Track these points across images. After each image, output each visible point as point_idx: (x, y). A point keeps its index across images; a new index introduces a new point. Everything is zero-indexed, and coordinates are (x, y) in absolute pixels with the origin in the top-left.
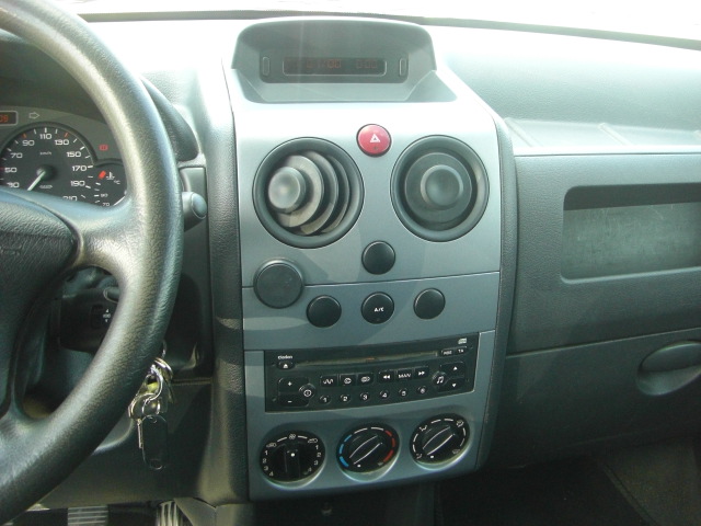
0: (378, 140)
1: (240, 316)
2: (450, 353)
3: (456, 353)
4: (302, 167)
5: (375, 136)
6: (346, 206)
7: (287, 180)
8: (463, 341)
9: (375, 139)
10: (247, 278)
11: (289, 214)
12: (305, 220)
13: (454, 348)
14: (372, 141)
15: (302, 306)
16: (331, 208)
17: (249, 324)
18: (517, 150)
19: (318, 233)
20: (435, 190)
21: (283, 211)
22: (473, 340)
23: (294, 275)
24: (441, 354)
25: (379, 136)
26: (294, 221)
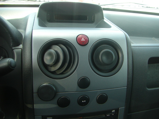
0: (84, 40)
1: (33, 104)
2: (109, 115)
3: (111, 115)
4: (56, 49)
5: (83, 38)
6: (72, 64)
7: (50, 54)
8: (114, 111)
9: (83, 40)
10: (35, 90)
11: (51, 66)
12: (57, 69)
13: (110, 114)
14: (82, 40)
15: (56, 100)
16: (67, 64)
17: (36, 106)
18: (132, 45)
19: (62, 73)
20: (104, 58)
21: (49, 65)
22: (117, 110)
23: (52, 89)
24: (106, 116)
25: (84, 39)
26: (53, 69)
